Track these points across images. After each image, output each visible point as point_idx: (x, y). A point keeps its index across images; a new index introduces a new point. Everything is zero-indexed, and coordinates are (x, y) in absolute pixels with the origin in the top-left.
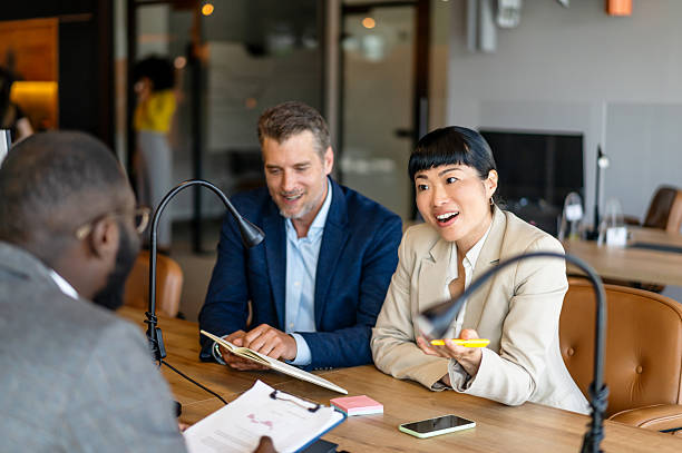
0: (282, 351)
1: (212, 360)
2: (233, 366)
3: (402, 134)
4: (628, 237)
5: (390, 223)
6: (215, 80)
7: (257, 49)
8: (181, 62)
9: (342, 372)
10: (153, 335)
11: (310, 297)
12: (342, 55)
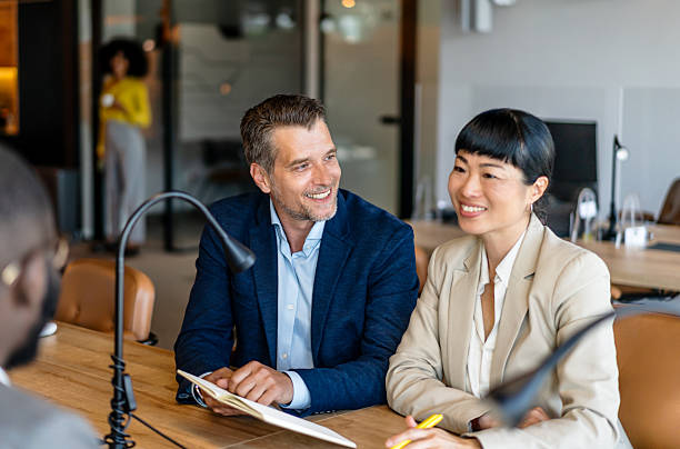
0: (276, 395)
1: (191, 401)
2: (217, 411)
3: (387, 120)
4: (648, 237)
5: (400, 234)
6: (187, 64)
7: (231, 31)
8: (149, 46)
9: (346, 416)
10: (120, 383)
11: (306, 322)
12: (322, 37)
